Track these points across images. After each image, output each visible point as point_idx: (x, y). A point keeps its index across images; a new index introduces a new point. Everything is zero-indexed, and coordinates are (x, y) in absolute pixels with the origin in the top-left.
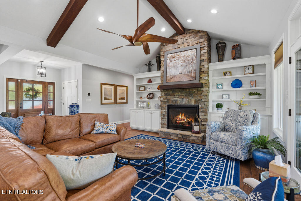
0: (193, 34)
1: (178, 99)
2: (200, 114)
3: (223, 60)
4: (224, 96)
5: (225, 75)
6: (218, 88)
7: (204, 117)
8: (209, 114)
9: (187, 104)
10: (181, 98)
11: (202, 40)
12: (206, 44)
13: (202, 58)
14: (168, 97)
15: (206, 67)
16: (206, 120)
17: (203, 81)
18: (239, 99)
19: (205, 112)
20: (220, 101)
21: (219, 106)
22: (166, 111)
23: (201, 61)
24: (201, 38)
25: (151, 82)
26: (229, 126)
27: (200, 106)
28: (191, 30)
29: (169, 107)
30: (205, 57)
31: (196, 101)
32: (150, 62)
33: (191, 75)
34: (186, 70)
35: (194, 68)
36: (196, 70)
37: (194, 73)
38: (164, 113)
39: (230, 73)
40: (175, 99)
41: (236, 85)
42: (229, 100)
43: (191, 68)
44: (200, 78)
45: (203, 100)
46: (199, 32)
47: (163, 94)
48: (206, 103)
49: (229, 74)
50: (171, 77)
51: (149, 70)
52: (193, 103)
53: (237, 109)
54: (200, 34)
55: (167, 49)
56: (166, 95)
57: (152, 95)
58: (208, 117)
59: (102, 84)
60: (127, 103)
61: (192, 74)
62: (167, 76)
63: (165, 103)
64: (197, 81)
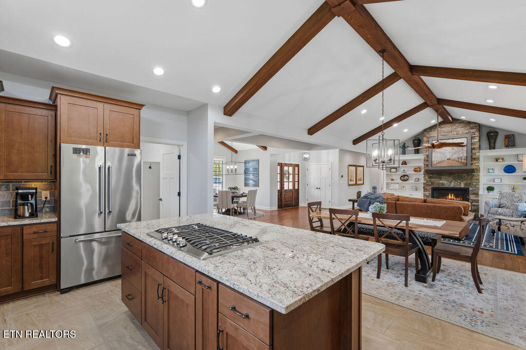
0: (462, 124)
1: (445, 182)
2: (470, 196)
3: (494, 148)
4: (496, 180)
5: (497, 161)
6: (489, 172)
7: (476, 198)
8: (480, 196)
9: (456, 186)
10: (448, 181)
11: (474, 130)
12: (477, 134)
13: (473, 147)
14: (433, 180)
15: (477, 154)
16: (477, 201)
17: (474, 167)
18: (513, 183)
19: (477, 194)
20: (491, 184)
21: (490, 189)
22: (431, 193)
23: (473, 149)
24: (472, 128)
25: (406, 164)
26: (504, 205)
27: (470, 189)
28: (460, 120)
29: (434, 190)
30: (476, 146)
31: (466, 184)
32: (404, 144)
33: (461, 162)
34: (455, 156)
35: (465, 155)
36: (467, 157)
37: (464, 159)
38: (428, 195)
39: (503, 159)
40: (441, 182)
41: (509, 170)
42: (502, 183)
43: (461, 155)
44: (472, 164)
45: (474, 184)
46: (469, 123)
47: (427, 177)
48: (477, 186)
49: (501, 160)
50: (438, 162)
51: (404, 153)
52: (462, 186)
53: (511, 191)
54: (471, 125)
55: (433, 135)
56: (430, 178)
57: (406, 177)
58: (479, 199)
59: (350, 165)
60: (363, 184)
61: (463, 161)
62: (433, 160)
63: (429, 185)
64: (468, 167)
